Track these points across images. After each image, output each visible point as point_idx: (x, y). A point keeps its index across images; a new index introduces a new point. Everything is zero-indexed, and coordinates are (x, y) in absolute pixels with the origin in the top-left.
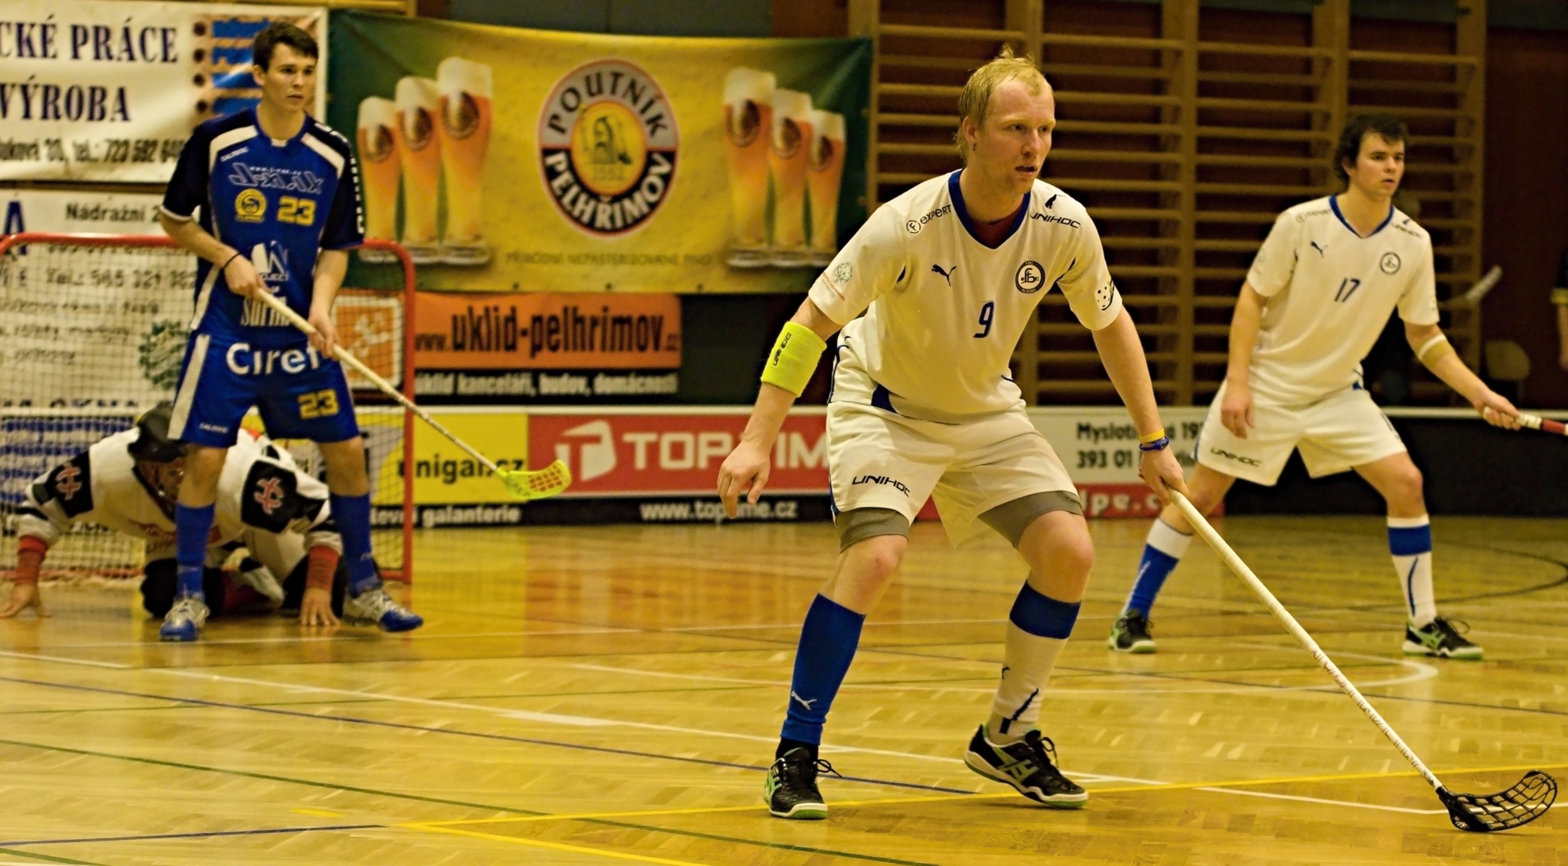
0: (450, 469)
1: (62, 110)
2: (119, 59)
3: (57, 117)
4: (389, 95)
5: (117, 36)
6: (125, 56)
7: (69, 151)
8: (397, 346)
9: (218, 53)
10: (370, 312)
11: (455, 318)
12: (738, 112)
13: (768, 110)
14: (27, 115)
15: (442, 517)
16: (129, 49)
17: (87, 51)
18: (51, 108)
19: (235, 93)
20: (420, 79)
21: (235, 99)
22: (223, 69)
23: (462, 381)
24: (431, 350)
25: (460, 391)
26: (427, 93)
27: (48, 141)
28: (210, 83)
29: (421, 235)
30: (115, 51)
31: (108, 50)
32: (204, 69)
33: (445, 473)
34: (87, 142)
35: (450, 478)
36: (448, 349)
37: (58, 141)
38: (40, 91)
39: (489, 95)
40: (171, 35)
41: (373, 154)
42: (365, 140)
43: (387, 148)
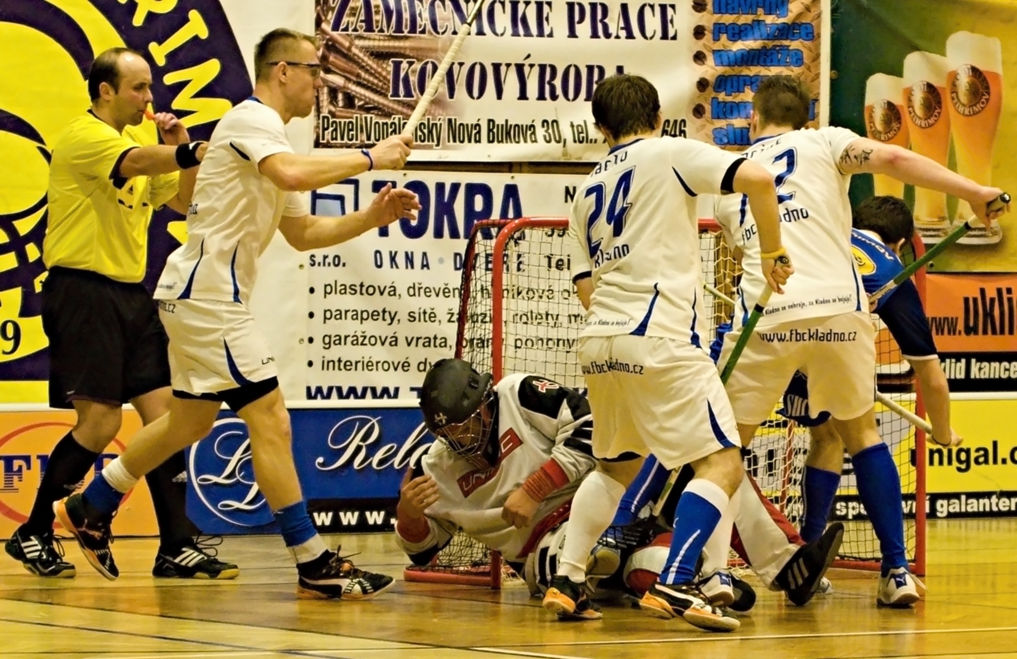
0: (963, 456)
1: (559, 91)
2: (617, 37)
3: (554, 97)
4: (896, 71)
5: (615, 12)
6: (623, 33)
7: (567, 133)
9: (719, 30)
11: (966, 300)
14: (523, 96)
15: (956, 506)
16: (628, 28)
17: (583, 29)
18: (547, 88)
19: (737, 70)
20: (927, 53)
21: (739, 76)
22: (724, 45)
23: (975, 366)
24: (942, 333)
25: (972, 376)
26: (936, 69)
27: (545, 122)
28: (710, 60)
29: (931, 215)
30: (613, 30)
31: (606, 27)
32: (705, 45)
33: (959, 461)
34: (585, 122)
35: (963, 466)
36: (960, 333)
37: (554, 121)
38: (536, 70)
39: (999, 70)
40: (670, 11)
41: (880, 132)
42: (871, 117)
43: (895, 125)
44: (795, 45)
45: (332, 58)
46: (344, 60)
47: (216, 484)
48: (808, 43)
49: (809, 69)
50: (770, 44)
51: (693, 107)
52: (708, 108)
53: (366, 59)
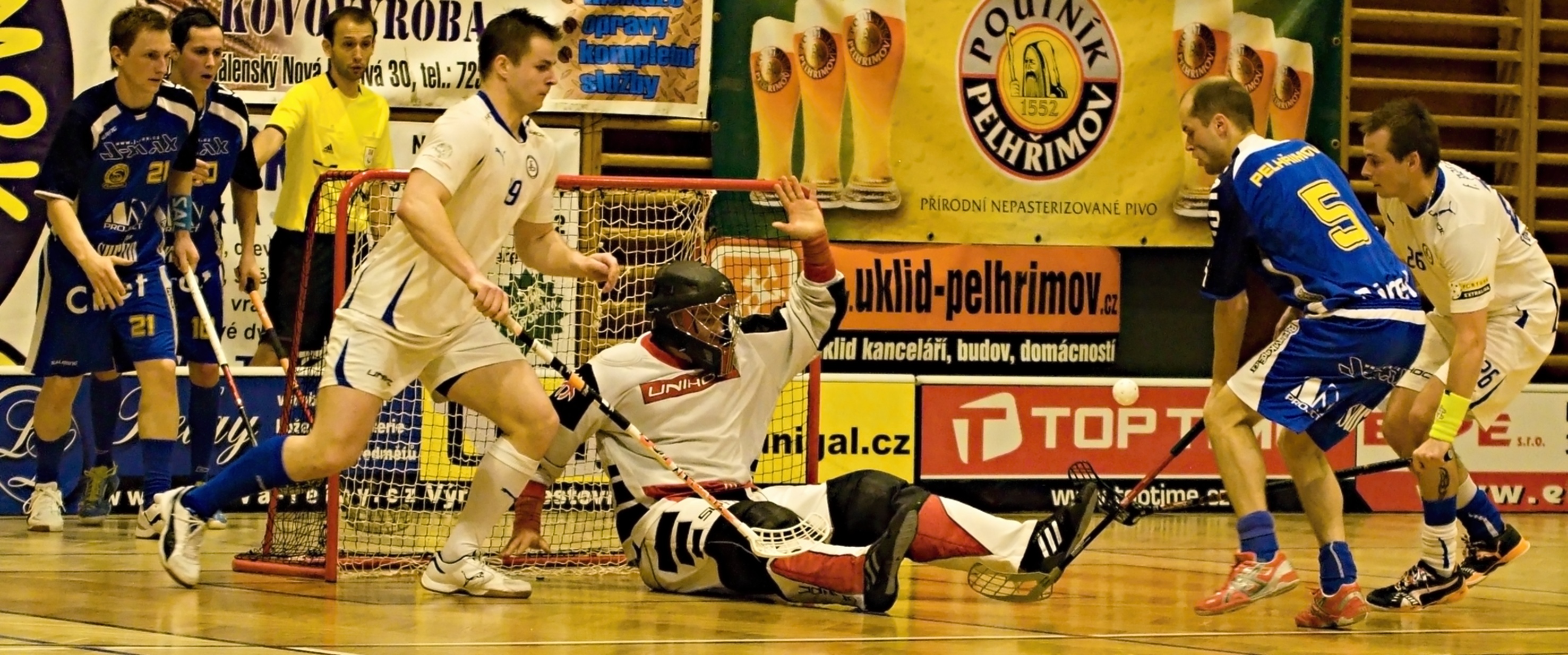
1: (409, 29)
3: (403, 35)
4: (787, 14)
7: (417, 75)
11: (859, 272)
13: (1225, 36)
18: (396, 24)
19: (609, 10)
21: (610, 17)
23: (867, 346)
25: (864, 358)
26: (832, 14)
27: (392, 62)
29: (822, 176)
34: (437, 64)
37: (403, 62)
38: (384, 5)
39: (902, 16)
41: (767, 83)
42: (757, 65)
43: (784, 75)
49: (689, 10)
52: (575, 51)
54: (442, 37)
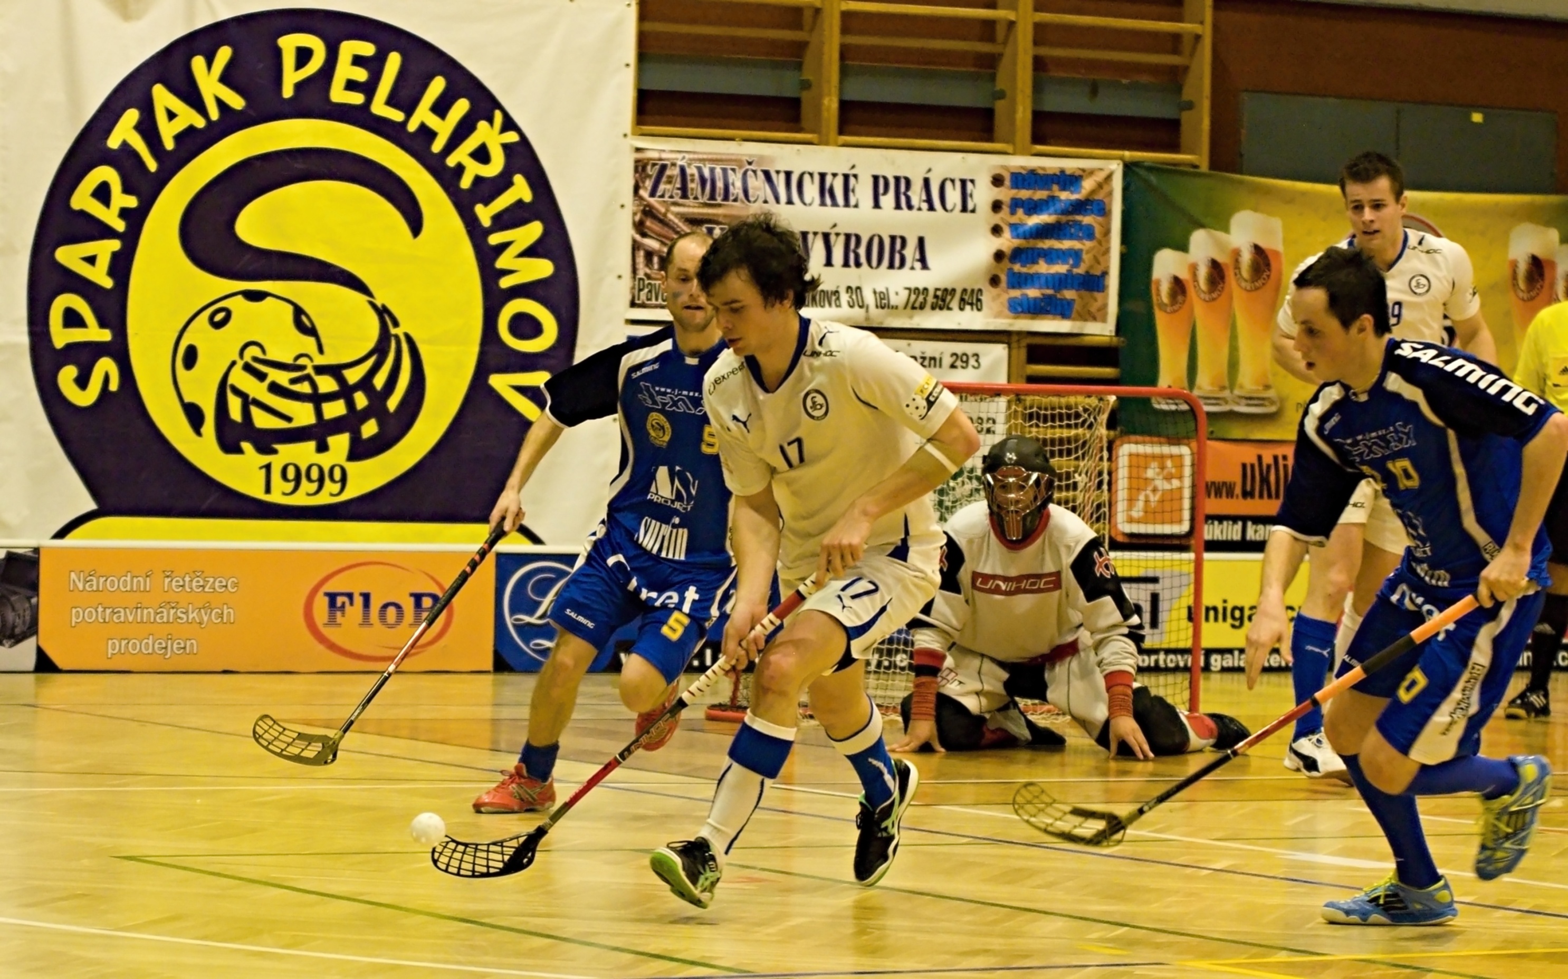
0: (1237, 614)
1: (863, 259)
2: (920, 209)
3: (858, 264)
4: (1183, 247)
5: (917, 186)
6: (925, 206)
7: (870, 299)
8: (1187, 493)
9: (1016, 204)
10: (1162, 457)
11: (1244, 466)
12: (1523, 267)
13: (1552, 264)
14: (829, 263)
15: (1229, 661)
16: (929, 201)
17: (888, 201)
18: (852, 256)
19: (1032, 243)
20: (1213, 232)
21: (1033, 249)
22: (1020, 219)
23: (1250, 528)
24: (1221, 497)
25: (1248, 538)
26: (1220, 245)
27: (849, 288)
28: (1007, 233)
29: (1212, 384)
30: (915, 201)
31: (908, 199)
32: (1002, 219)
33: (1233, 617)
34: (887, 289)
35: (1237, 623)
36: (1237, 496)
37: (858, 288)
38: (842, 239)
39: (1280, 248)
40: (969, 185)
41: (1166, 305)
42: (1158, 290)
43: (1180, 298)
44: (1087, 220)
45: (648, 223)
46: (660, 225)
47: (529, 624)
48: (1100, 219)
49: (1100, 243)
50: (1064, 219)
51: (989, 277)
52: (1003, 278)
53: (681, 224)
54: (891, 266)
